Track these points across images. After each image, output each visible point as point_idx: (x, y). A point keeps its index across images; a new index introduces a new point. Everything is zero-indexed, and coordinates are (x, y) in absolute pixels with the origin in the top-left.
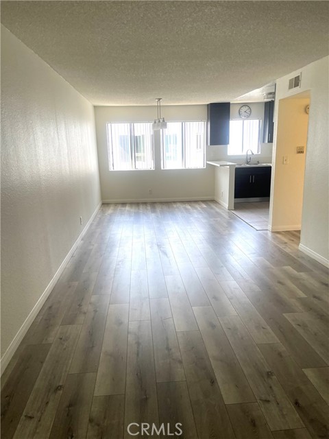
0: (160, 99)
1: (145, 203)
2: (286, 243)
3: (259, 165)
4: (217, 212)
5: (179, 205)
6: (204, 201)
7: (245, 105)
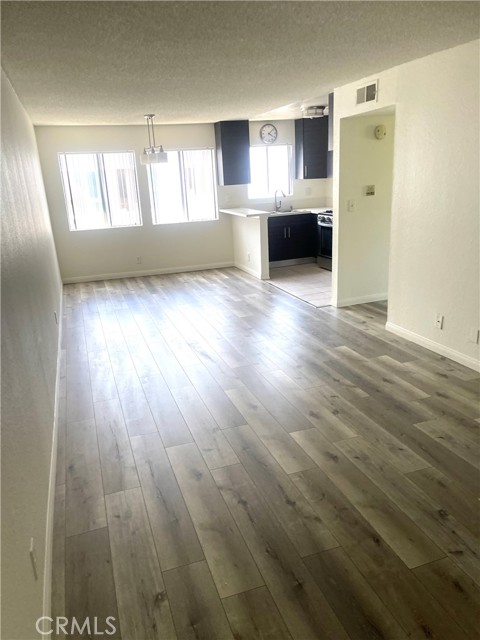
0: (152, 116)
1: (132, 279)
2: (364, 322)
3: (292, 213)
4: (248, 285)
5: (186, 277)
6: (221, 269)
7: (268, 123)
